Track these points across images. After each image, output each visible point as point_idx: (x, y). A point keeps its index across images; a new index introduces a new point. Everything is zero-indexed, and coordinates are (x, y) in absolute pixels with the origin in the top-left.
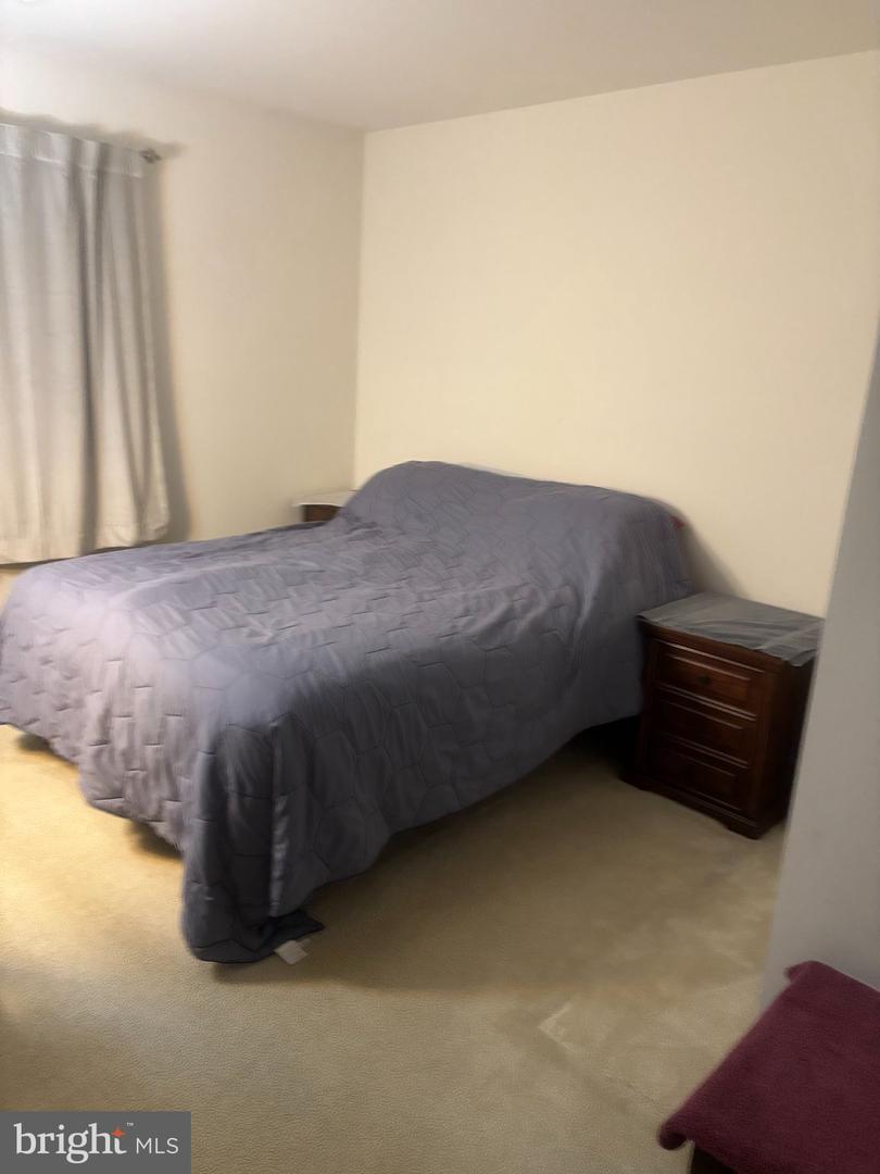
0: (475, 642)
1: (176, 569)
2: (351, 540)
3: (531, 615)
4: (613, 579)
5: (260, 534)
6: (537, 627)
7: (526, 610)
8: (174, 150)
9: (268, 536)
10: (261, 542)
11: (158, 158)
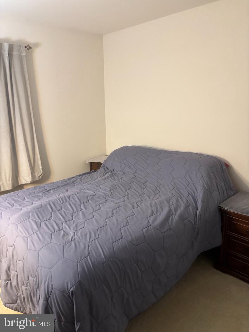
0: (158, 229)
1: (40, 198)
2: (105, 179)
3: (178, 213)
4: (208, 192)
5: (73, 177)
6: (182, 218)
7: (176, 210)
8: (37, 45)
9: (75, 179)
10: (73, 182)
11: (30, 48)
